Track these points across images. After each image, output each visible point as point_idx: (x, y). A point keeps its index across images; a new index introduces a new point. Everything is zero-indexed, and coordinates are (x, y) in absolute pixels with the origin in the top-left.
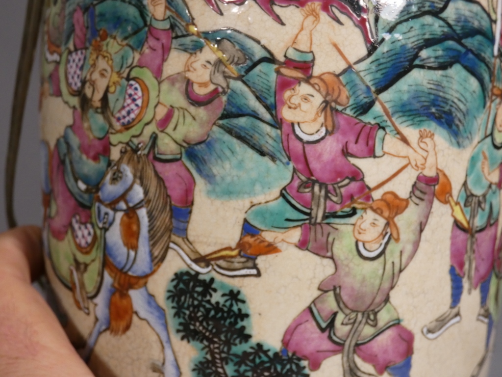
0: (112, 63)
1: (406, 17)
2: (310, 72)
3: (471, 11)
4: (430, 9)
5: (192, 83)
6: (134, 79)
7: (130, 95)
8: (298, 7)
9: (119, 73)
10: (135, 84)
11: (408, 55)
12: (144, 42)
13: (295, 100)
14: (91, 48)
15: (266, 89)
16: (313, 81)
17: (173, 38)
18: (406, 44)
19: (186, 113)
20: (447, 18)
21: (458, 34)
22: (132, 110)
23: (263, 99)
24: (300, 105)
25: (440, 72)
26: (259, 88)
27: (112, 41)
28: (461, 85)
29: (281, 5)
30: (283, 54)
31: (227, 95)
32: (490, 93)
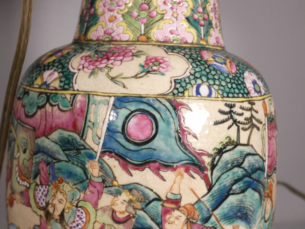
0: (67, 196)
1: (225, 171)
2: (179, 204)
3: (255, 160)
4: (237, 164)
5: (116, 212)
6: (80, 207)
7: (78, 216)
8: (172, 171)
9: (71, 203)
10: (81, 210)
11: (227, 189)
12: (87, 188)
13: (172, 219)
14: (52, 186)
15: (157, 215)
16: (181, 209)
17: (104, 187)
18: (226, 184)
19: (112, 227)
20: (245, 166)
21: (249, 173)
22: (80, 224)
23: (155, 220)
24: (174, 222)
25: (242, 195)
26: (153, 214)
27: (66, 184)
28: (251, 198)
29: (163, 170)
30: (165, 196)
31: (135, 218)
32: (263, 197)
